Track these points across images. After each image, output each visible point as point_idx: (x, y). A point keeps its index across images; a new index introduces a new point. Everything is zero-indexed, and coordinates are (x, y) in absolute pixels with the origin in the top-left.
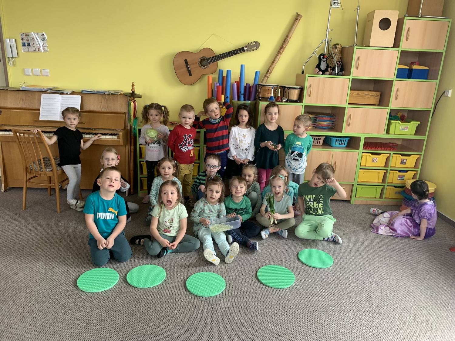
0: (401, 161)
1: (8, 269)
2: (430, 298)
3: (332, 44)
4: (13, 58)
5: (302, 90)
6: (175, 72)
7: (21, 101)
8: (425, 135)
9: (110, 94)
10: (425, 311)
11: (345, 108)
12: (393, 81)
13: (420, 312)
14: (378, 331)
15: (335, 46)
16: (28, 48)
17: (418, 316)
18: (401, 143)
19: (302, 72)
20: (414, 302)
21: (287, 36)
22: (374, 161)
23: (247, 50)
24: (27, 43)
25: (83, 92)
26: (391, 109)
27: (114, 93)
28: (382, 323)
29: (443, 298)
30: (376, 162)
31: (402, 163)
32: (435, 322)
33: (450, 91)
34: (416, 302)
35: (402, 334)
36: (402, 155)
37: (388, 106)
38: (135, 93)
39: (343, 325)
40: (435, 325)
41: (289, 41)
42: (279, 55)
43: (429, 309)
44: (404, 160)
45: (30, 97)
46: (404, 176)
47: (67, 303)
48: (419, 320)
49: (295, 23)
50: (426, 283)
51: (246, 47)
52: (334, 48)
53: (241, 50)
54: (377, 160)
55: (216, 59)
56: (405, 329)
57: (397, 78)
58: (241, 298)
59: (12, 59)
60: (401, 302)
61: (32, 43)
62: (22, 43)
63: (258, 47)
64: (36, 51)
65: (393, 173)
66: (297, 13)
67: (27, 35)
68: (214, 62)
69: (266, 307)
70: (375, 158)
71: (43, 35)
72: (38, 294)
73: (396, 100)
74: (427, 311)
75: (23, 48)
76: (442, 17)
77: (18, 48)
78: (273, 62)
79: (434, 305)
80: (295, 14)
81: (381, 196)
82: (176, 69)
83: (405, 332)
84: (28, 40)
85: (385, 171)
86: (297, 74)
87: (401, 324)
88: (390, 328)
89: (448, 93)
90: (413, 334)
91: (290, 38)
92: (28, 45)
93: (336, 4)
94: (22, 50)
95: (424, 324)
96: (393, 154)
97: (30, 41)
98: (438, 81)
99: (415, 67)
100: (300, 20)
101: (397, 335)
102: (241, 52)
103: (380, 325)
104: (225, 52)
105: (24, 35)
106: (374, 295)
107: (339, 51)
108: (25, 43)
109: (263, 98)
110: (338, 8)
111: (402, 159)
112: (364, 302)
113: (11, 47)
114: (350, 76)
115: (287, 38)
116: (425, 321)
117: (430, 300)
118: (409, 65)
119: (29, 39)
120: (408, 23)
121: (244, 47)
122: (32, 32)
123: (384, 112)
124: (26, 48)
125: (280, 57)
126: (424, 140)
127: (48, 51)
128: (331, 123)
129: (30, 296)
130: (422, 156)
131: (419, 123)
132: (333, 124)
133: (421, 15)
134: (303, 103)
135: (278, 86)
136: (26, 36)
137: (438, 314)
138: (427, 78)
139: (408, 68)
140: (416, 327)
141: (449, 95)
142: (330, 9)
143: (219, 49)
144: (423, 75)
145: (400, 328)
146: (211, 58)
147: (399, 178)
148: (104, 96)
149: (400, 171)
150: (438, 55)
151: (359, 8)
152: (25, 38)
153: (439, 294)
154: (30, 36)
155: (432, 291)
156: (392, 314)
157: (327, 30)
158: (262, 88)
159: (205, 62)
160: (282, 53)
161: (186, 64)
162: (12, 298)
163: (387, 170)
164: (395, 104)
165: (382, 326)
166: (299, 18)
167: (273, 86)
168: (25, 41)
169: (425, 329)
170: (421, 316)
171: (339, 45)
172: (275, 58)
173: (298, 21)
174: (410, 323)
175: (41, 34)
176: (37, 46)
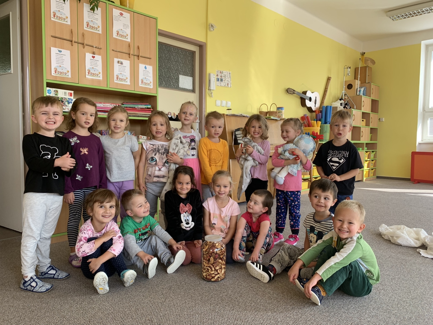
11: (361, 127)
12: (370, 113)
21: (326, 88)
37: (370, 126)
41: (328, 91)
61: (224, 80)
64: (226, 86)
66: (328, 76)
67: (222, 72)
73: (371, 123)
89: (382, 119)
92: (221, 81)
96: (370, 151)
98: (379, 114)
105: (219, 72)
108: (219, 79)
114: (361, 110)
123: (369, 129)
124: (219, 83)
126: (376, 143)
130: (377, 151)
152: (220, 75)
160: (326, 97)
166: (330, 79)
172: (322, 100)
176: (227, 82)
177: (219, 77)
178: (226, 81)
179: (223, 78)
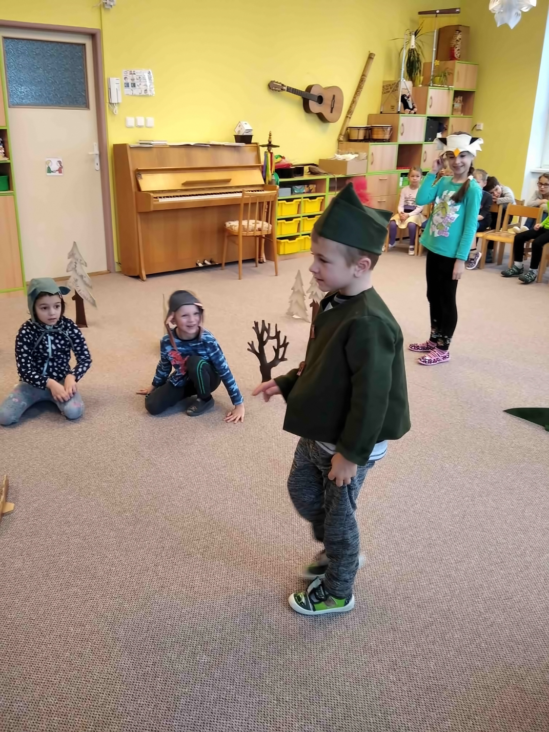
11: (421, 145)
12: (449, 117)
16: (132, 90)
24: (132, 83)
41: (365, 80)
42: (359, 94)
49: (369, 62)
61: (139, 84)
62: (125, 83)
64: (142, 94)
66: (368, 51)
67: (133, 73)
78: (353, 102)
84: (133, 80)
86: (370, 115)
89: (480, 126)
91: (366, 77)
92: (132, 87)
105: (129, 72)
108: (128, 83)
114: (425, 113)
115: (363, 77)
119: (135, 78)
122: (139, 69)
124: (129, 90)
134: (396, 142)
152: (130, 77)
154: (137, 74)
166: (373, 57)
172: (354, 98)
173: (372, 60)
176: (144, 88)
177: (129, 81)
178: (141, 86)
179: (135, 81)
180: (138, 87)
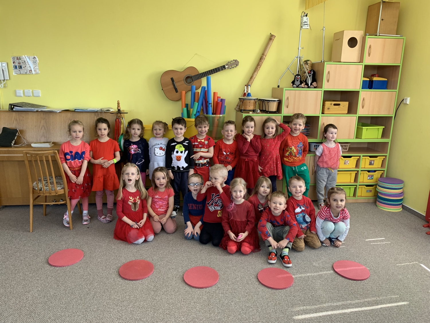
0: (370, 163)
1: (19, 287)
2: (417, 285)
3: (303, 59)
4: (4, 80)
5: (280, 103)
6: (162, 89)
7: (15, 122)
8: (389, 139)
9: (103, 111)
10: (416, 297)
11: (319, 116)
12: (359, 91)
13: (412, 298)
14: (380, 319)
15: (306, 62)
16: (19, 71)
17: (411, 302)
18: (366, 146)
19: (278, 86)
20: (405, 289)
21: (263, 54)
22: (346, 163)
23: (228, 68)
24: (19, 66)
25: (76, 111)
26: (359, 117)
27: (106, 111)
28: (381, 311)
29: (428, 284)
30: (347, 164)
31: (371, 164)
32: (426, 305)
33: (409, 99)
34: (406, 289)
35: (402, 319)
36: (370, 157)
37: (356, 114)
38: (121, 110)
39: (349, 315)
40: (427, 308)
41: (265, 59)
42: (256, 71)
43: (419, 295)
44: (372, 161)
45: (24, 117)
46: (373, 175)
47: (87, 316)
48: (413, 306)
49: (270, 43)
50: (410, 271)
51: (227, 65)
52: (305, 64)
53: (223, 68)
54: (348, 163)
55: (200, 76)
56: (403, 315)
57: (362, 88)
58: (251, 298)
59: (4, 82)
60: (393, 290)
61: (24, 66)
62: (14, 66)
63: (237, 65)
64: (28, 73)
65: (363, 173)
66: (271, 33)
67: (19, 58)
68: (198, 79)
69: (276, 305)
70: (347, 161)
71: (34, 58)
72: (56, 309)
73: (363, 108)
74: (417, 297)
75: (14, 70)
76: (396, 35)
77: (9, 70)
78: (251, 78)
79: (422, 291)
80: (269, 34)
81: (354, 195)
82: (163, 86)
83: (404, 317)
84: (19, 63)
85: (356, 172)
86: (273, 88)
87: (398, 311)
88: (390, 315)
89: (406, 100)
90: (410, 319)
91: (266, 56)
92: (19, 68)
93: (306, 26)
94: (13, 73)
95: (418, 309)
96: (363, 156)
97: (21, 64)
98: (397, 90)
99: (375, 79)
100: (274, 39)
101: (397, 321)
102: (222, 70)
103: (381, 313)
104: (208, 70)
105: (16, 58)
106: (369, 286)
107: (310, 66)
108: (16, 66)
109: (244, 110)
110: (307, 29)
111: (370, 161)
112: (362, 293)
113: (2, 70)
114: (322, 88)
115: (263, 56)
116: (418, 306)
117: (418, 287)
118: (369, 77)
119: (21, 62)
120: (370, 40)
121: (225, 65)
122: (23, 56)
123: (353, 119)
124: (18, 70)
125: (257, 73)
126: (388, 143)
127: (39, 73)
128: (306, 131)
129: (49, 312)
130: (388, 157)
131: (384, 127)
132: (307, 131)
133: (379, 34)
134: (281, 114)
135: (257, 99)
136: (17, 59)
137: (427, 298)
138: (386, 88)
139: (368, 79)
140: (412, 311)
141: (408, 103)
142: (301, 29)
143: (202, 68)
144: (384, 86)
145: (399, 314)
146: (195, 75)
147: (369, 178)
148: (96, 114)
149: (369, 171)
150: (395, 68)
151: (324, 29)
152: (17, 62)
153: (424, 280)
154: (22, 59)
155: (417, 278)
156: (389, 301)
157: (298, 48)
158: (244, 102)
159: (189, 80)
160: (259, 69)
161: (172, 82)
162: (30, 315)
163: (358, 171)
164: (362, 112)
165: (382, 313)
166: (273, 38)
167: (254, 99)
168: (17, 64)
169: (420, 312)
170: (414, 301)
171: (310, 61)
172: (253, 74)
173: (272, 40)
174: (405, 309)
175: (33, 57)
178: (26, 68)
180: (24, 69)
